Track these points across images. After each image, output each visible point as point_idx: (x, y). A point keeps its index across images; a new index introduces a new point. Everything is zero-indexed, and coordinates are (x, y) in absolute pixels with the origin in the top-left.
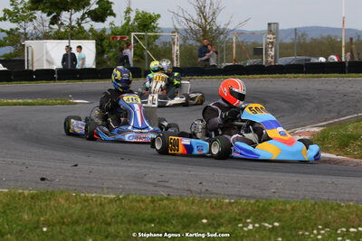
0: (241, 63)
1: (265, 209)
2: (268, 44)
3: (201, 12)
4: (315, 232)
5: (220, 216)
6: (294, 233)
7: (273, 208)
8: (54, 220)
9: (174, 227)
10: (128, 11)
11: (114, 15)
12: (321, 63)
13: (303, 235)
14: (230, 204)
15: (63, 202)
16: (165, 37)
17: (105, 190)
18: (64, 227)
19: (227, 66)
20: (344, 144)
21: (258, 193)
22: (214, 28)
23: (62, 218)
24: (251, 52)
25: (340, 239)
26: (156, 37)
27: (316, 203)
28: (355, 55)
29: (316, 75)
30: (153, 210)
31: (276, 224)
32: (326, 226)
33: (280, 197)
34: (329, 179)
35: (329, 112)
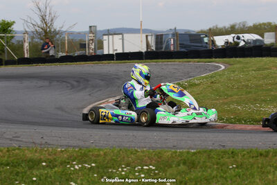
0: (71, 54)
1: (85, 155)
2: (89, 40)
3: (43, 19)
4: (120, 169)
5: (55, 159)
6: (105, 170)
7: (91, 153)
9: (23, 168)
13: (112, 172)
14: (62, 151)
16: (18, 37)
19: (62, 57)
21: (81, 143)
22: (53, 30)
24: (79, 46)
25: (137, 174)
26: (12, 37)
27: (121, 150)
30: (9, 157)
31: (93, 165)
32: (128, 165)
33: (96, 146)
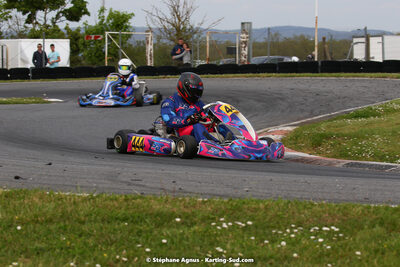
0: (215, 63)
1: (238, 209)
2: (241, 43)
3: (175, 11)
4: (288, 230)
5: (193, 214)
6: (267, 231)
7: (246, 206)
8: (28, 219)
9: (148, 226)
10: (102, 10)
11: (89, 14)
12: (295, 63)
13: (276, 233)
14: (204, 202)
15: (37, 200)
16: (137, 37)
17: (79, 188)
18: (38, 225)
19: (201, 65)
20: (316, 143)
21: (230, 191)
22: (188, 27)
23: (36, 216)
24: (225, 51)
25: (312, 237)
26: (129, 36)
27: (289, 202)
28: (328, 55)
29: (289, 74)
30: (127, 209)
31: (250, 223)
32: (299, 224)
33: (254, 196)
34: (302, 178)
35: (302, 111)
